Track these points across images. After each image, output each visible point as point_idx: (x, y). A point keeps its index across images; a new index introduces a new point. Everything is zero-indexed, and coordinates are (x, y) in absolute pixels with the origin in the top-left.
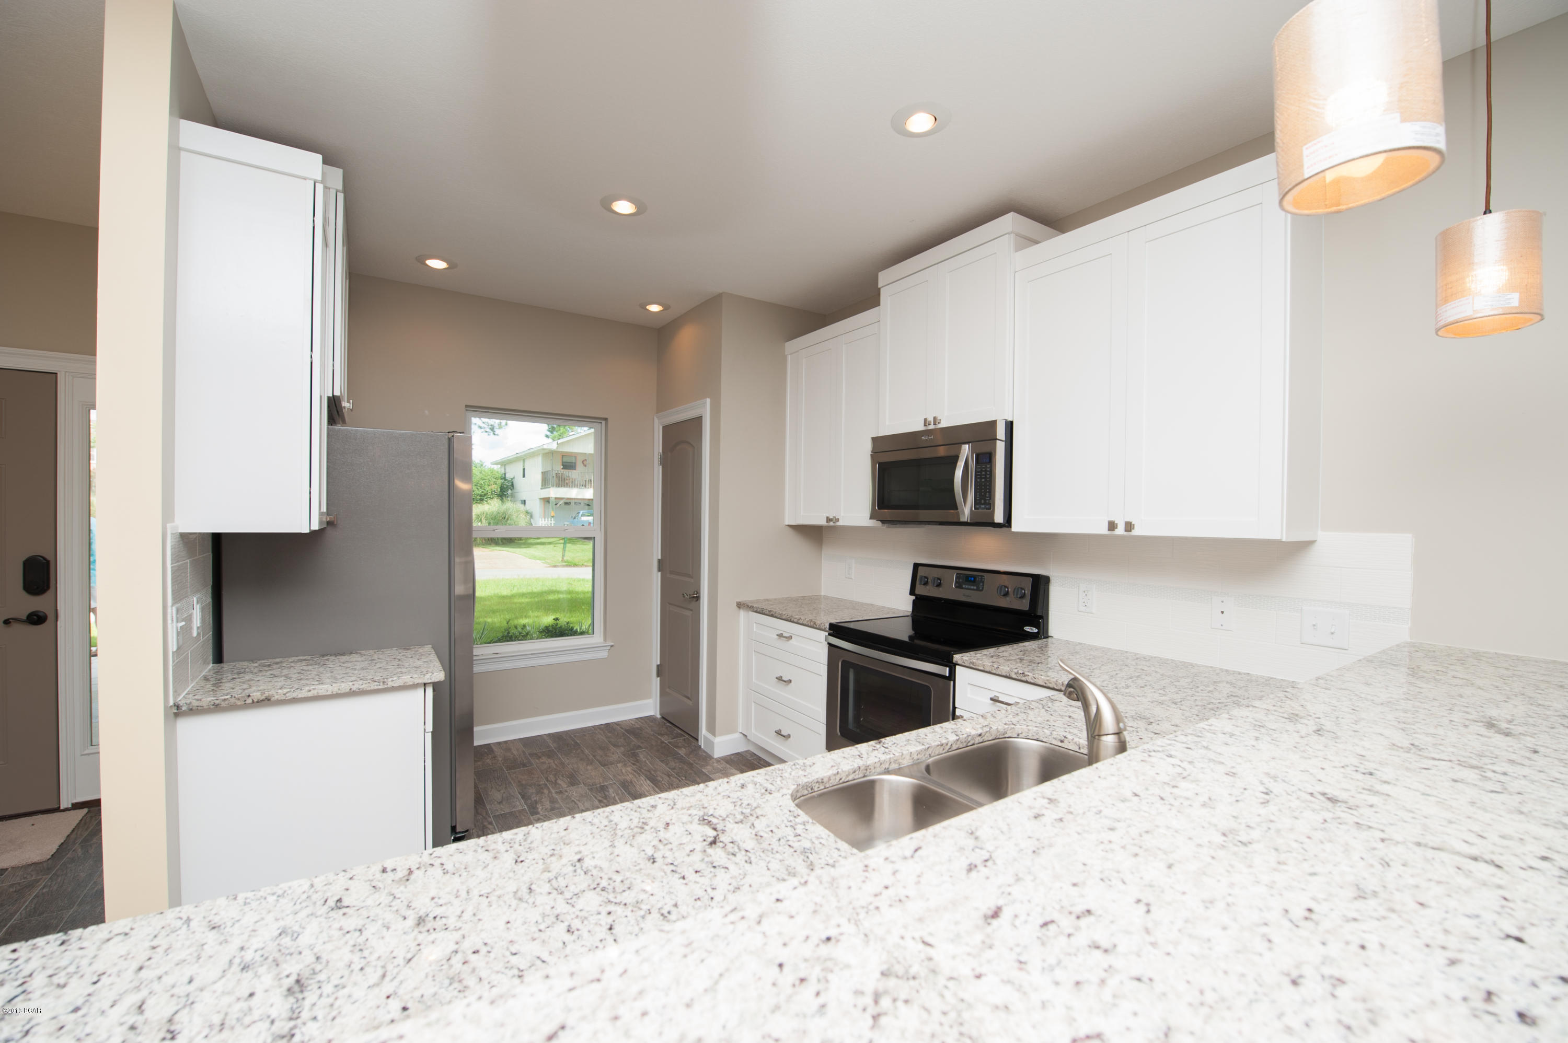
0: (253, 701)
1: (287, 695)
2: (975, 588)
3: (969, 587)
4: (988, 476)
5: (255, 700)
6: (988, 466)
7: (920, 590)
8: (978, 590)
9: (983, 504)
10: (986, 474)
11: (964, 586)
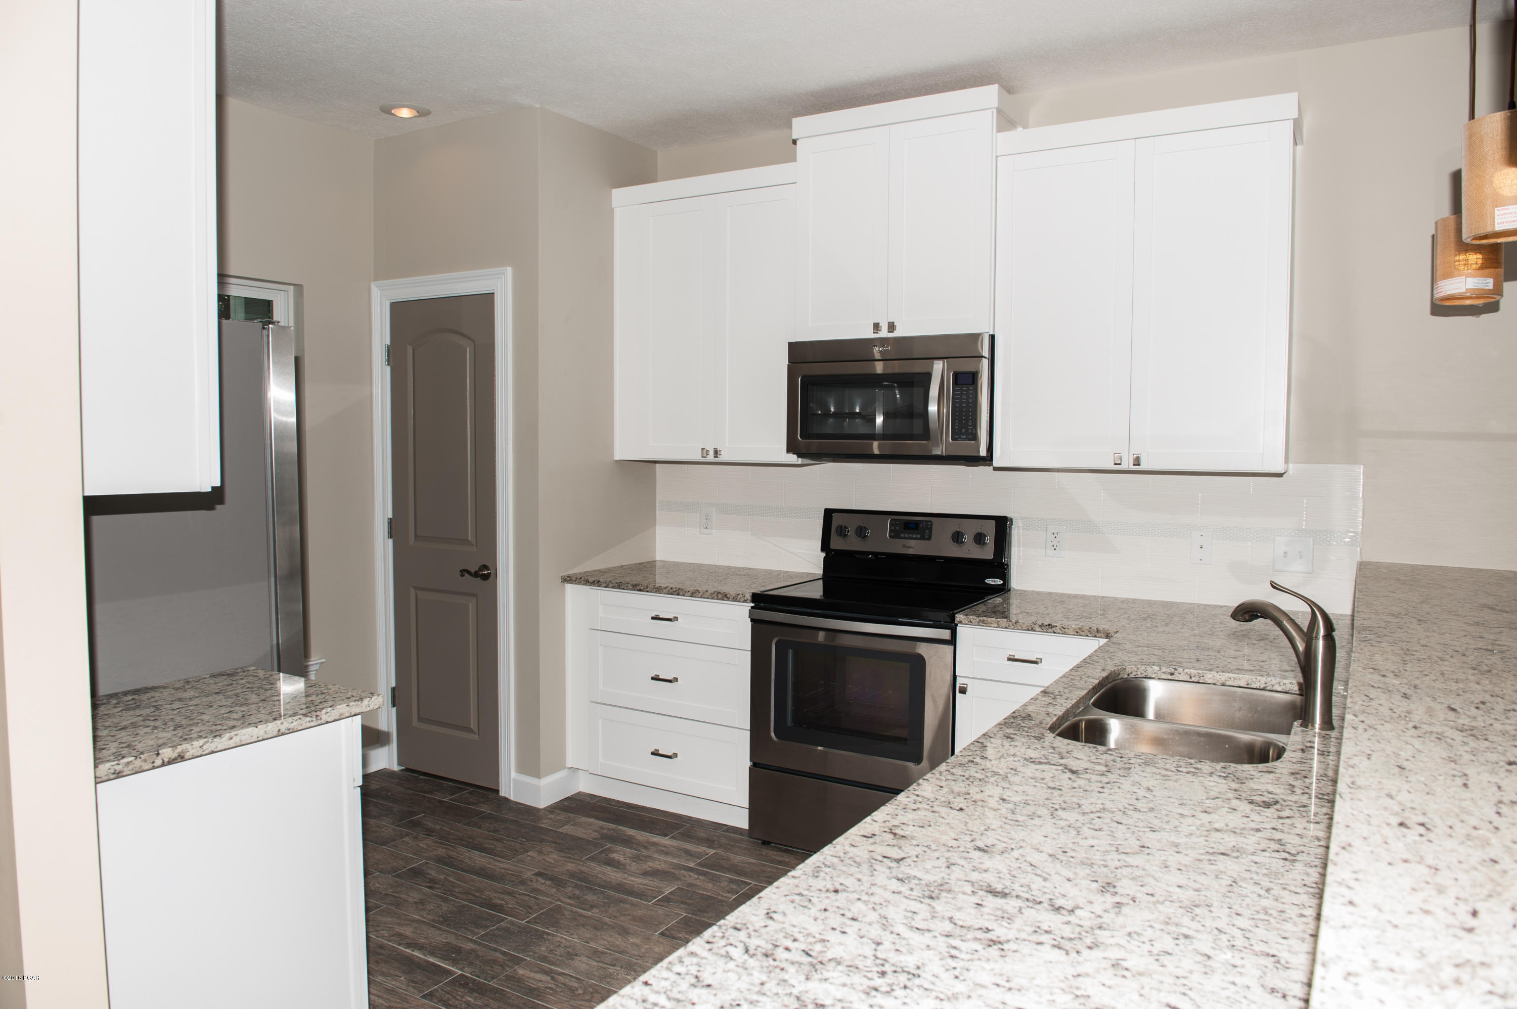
0: (163, 761)
1: (205, 747)
2: (919, 536)
3: (910, 536)
4: (971, 400)
5: (166, 760)
6: (971, 388)
7: (836, 543)
8: (923, 538)
9: (963, 434)
10: (968, 398)
11: (902, 535)
